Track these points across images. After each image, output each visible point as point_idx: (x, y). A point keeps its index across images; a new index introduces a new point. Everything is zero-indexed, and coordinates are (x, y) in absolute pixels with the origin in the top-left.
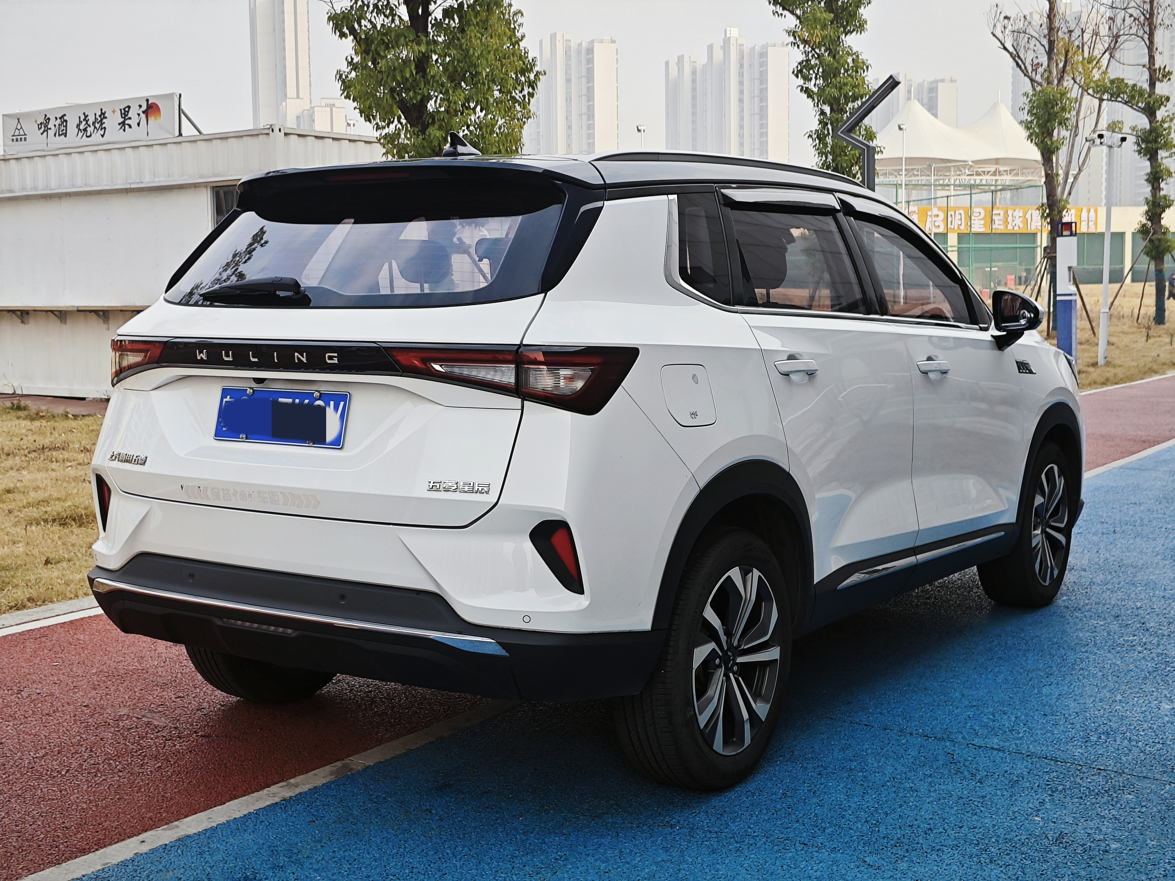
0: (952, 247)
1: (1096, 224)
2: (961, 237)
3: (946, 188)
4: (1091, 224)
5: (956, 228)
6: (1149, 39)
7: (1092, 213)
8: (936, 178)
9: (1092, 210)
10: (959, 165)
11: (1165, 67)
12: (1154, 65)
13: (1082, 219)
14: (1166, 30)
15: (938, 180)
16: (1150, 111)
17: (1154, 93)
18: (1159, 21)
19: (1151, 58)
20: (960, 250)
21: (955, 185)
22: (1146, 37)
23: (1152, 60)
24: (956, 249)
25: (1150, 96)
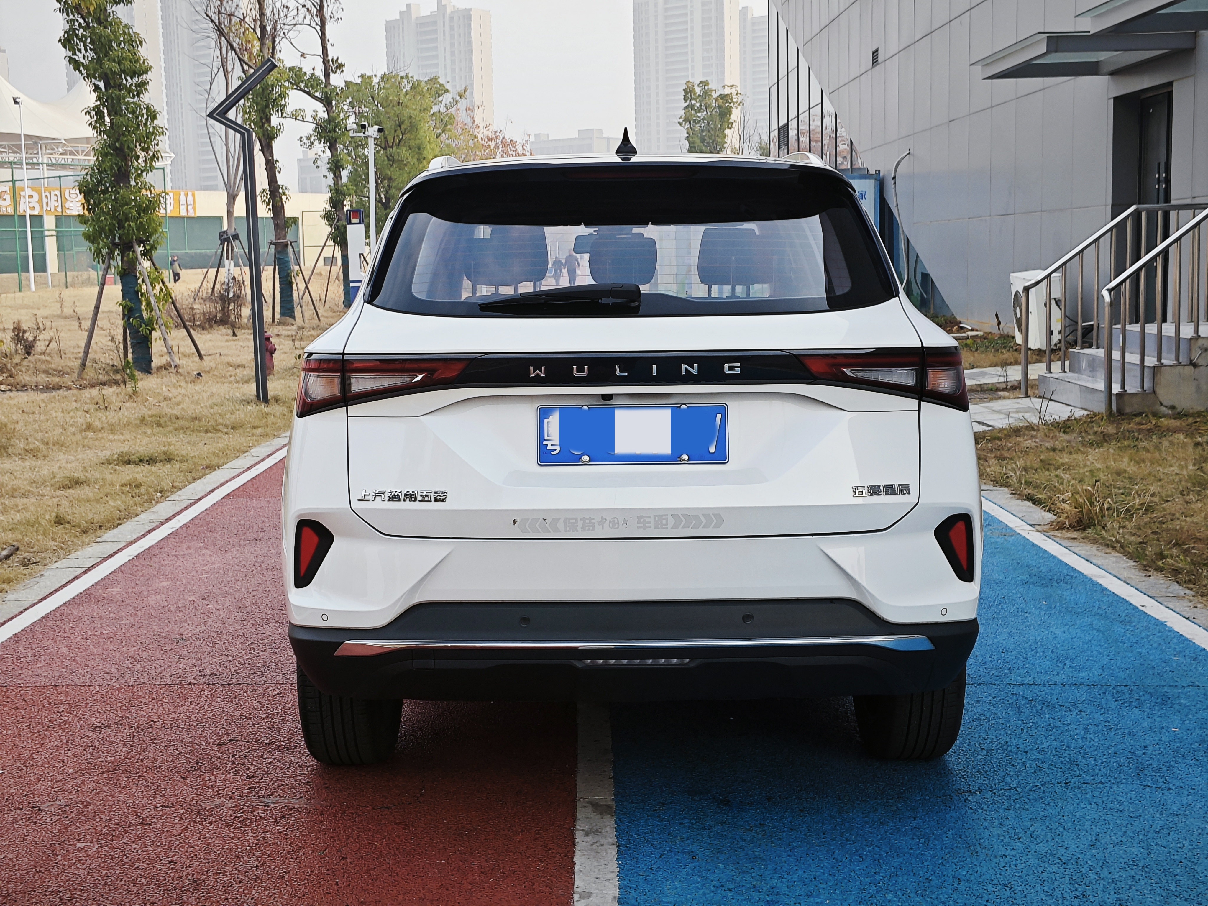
0: (49, 230)
1: (194, 208)
2: (58, 219)
3: (36, 167)
4: (190, 208)
5: (52, 210)
6: (321, 30)
7: (190, 198)
8: (28, 155)
9: (190, 194)
10: (52, 143)
11: (338, 59)
12: (327, 56)
13: (181, 203)
14: (336, 23)
15: (32, 158)
16: (326, 101)
17: (330, 84)
18: (329, 14)
19: (324, 49)
20: (60, 234)
21: (48, 165)
22: (318, 28)
23: (325, 51)
24: (54, 233)
25: (326, 86)
